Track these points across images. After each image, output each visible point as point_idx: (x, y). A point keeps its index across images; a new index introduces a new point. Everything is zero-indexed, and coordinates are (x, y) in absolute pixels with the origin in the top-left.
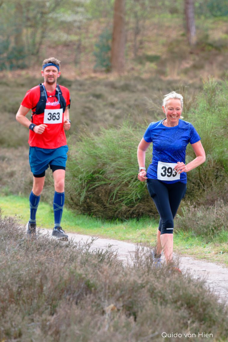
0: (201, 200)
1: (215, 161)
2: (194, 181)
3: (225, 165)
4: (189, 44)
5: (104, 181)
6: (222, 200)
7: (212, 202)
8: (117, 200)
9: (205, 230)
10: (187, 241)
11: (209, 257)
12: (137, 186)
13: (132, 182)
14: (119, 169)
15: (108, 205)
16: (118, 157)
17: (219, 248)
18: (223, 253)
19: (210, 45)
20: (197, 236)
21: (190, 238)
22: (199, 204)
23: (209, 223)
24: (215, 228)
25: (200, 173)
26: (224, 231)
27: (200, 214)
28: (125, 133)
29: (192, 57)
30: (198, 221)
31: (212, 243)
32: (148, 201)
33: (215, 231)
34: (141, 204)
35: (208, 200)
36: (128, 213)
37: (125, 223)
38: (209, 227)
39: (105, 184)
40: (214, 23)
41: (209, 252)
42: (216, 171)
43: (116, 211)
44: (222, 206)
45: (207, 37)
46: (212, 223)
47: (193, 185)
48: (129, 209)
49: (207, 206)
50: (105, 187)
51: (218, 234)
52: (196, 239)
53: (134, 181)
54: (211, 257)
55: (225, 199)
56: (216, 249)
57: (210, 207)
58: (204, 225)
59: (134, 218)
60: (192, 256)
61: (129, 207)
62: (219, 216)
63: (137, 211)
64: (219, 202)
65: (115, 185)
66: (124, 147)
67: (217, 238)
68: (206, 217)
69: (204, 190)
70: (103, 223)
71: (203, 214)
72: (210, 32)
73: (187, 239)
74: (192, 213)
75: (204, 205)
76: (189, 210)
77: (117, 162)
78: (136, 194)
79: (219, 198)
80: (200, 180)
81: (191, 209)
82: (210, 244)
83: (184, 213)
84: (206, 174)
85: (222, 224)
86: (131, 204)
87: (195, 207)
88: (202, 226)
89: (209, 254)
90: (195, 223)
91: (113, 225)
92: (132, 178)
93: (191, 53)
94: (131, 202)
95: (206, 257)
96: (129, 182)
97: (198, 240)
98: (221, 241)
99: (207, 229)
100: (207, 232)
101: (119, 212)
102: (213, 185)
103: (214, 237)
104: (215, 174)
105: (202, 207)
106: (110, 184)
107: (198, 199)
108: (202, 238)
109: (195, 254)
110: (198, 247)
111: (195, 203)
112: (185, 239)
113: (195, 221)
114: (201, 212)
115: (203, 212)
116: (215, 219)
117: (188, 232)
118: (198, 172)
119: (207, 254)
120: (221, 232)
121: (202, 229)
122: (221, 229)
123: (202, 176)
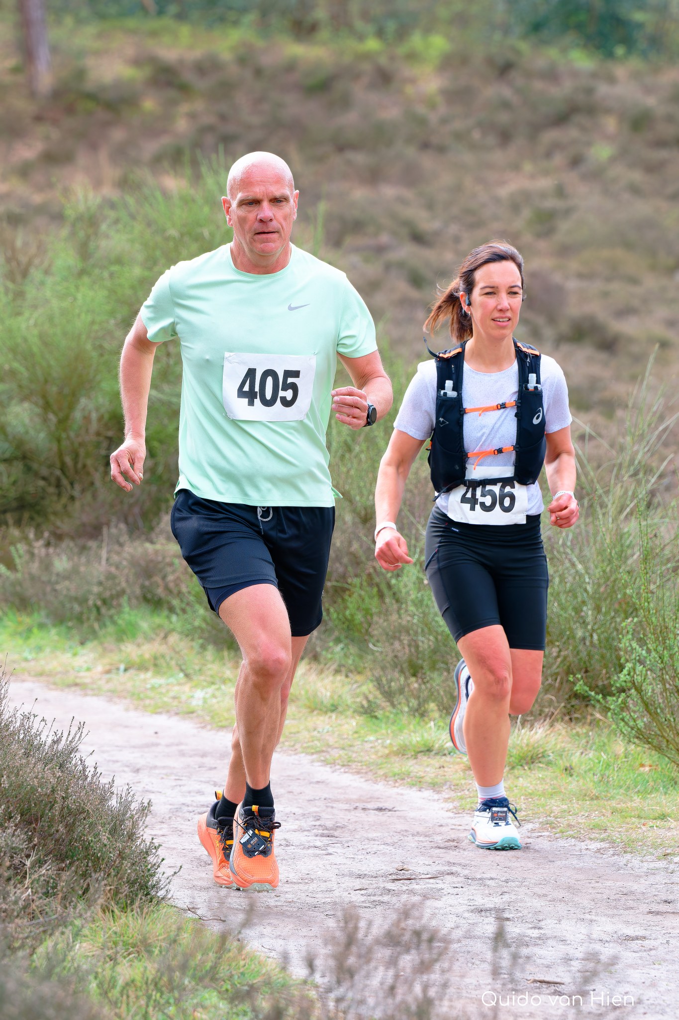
0: (65, 526)
1: (100, 419)
2: (44, 472)
4: (32, 95)
6: (122, 526)
7: (94, 531)
9: (77, 608)
10: (28, 638)
11: (87, 680)
17: (115, 657)
18: (126, 670)
19: (91, 97)
20: (54, 625)
21: (35, 630)
22: (59, 537)
23: (85, 588)
24: (104, 602)
25: (59, 452)
26: (127, 609)
27: (61, 564)
29: (42, 130)
30: (57, 583)
31: (95, 643)
33: (103, 610)
35: (84, 525)
38: (86, 600)
40: (100, 36)
44: (122, 540)
45: (80, 74)
47: (41, 483)
49: (81, 542)
51: (111, 617)
52: (54, 631)
54: (93, 683)
55: (130, 519)
56: (106, 660)
57: (89, 544)
58: (73, 593)
60: (42, 679)
62: (113, 569)
67: (111, 629)
68: (78, 572)
69: (72, 498)
71: (71, 563)
72: (90, 62)
73: (26, 634)
74: (41, 562)
75: (72, 538)
76: (32, 555)
79: (114, 519)
80: (62, 470)
81: (36, 551)
82: (90, 645)
83: (17, 561)
84: (77, 455)
85: (123, 592)
87: (48, 545)
88: (66, 596)
89: (88, 674)
90: (48, 589)
93: (39, 119)
95: (78, 681)
97: (58, 634)
98: (121, 637)
99: (80, 605)
100: (81, 613)
102: (98, 483)
103: (100, 628)
104: (103, 452)
105: (67, 543)
107: (59, 523)
108: (69, 628)
109: (50, 674)
110: (59, 653)
111: (46, 534)
112: (20, 634)
113: (49, 582)
114: (64, 558)
115: (69, 559)
116: (102, 578)
117: (30, 614)
118: (55, 447)
119: (82, 674)
120: (119, 612)
121: (68, 606)
122: (120, 605)
123: (68, 460)
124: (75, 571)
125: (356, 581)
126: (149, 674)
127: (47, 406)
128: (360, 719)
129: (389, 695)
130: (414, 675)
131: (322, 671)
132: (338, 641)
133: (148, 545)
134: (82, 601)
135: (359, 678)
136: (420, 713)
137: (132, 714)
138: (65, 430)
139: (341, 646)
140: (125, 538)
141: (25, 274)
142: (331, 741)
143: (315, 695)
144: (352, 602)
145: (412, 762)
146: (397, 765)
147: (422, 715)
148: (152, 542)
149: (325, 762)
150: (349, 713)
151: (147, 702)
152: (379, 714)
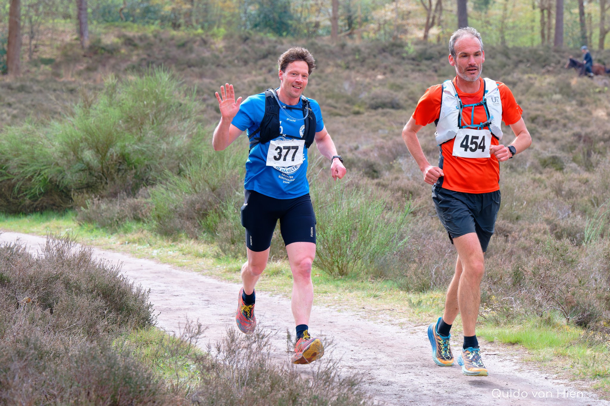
0: (104, 193)
1: (117, 155)
2: (96, 174)
3: (127, 159)
5: (8, 176)
6: (125, 193)
7: (115, 195)
8: (21, 195)
9: (109, 221)
10: (92, 232)
11: (114, 247)
12: (40, 181)
13: (35, 177)
14: (22, 164)
15: (11, 200)
16: (20, 153)
17: (124, 239)
18: (128, 243)
20: (101, 228)
21: (95, 230)
22: (102, 197)
23: (113, 215)
24: (120, 219)
25: (102, 167)
26: (128, 222)
27: (103, 206)
28: (27, 130)
29: (86, 60)
30: (102, 213)
31: (116, 234)
32: (51, 195)
33: (119, 222)
34: (44, 198)
35: (111, 193)
36: (31, 207)
37: (29, 217)
38: (113, 219)
39: (8, 180)
41: (115, 243)
42: (118, 165)
43: (19, 206)
44: (125, 198)
46: (116, 215)
47: (95, 178)
48: (32, 203)
49: (110, 199)
50: (8, 182)
51: (122, 225)
52: (101, 230)
53: (38, 176)
55: (127, 191)
56: (121, 240)
57: (113, 199)
58: (108, 216)
59: (38, 211)
61: (32, 201)
62: (123, 208)
63: (41, 205)
64: (122, 195)
65: (18, 180)
66: (27, 143)
67: (122, 229)
68: (110, 209)
69: (106, 183)
70: (7, 217)
73: (91, 231)
74: (97, 206)
75: (107, 197)
76: (93, 203)
77: (20, 158)
78: (39, 189)
79: (122, 191)
80: (103, 174)
81: (95, 202)
82: (115, 235)
83: (88, 205)
84: (108, 168)
85: (126, 216)
86: (34, 198)
87: (99, 200)
88: (106, 217)
90: (99, 215)
91: (16, 219)
92: (36, 173)
94: (34, 196)
95: (111, 247)
96: (32, 176)
97: (103, 231)
98: (126, 232)
99: (111, 221)
100: (111, 224)
101: (23, 206)
102: (116, 178)
103: (118, 228)
104: (117, 167)
105: (105, 199)
106: (13, 179)
107: (102, 192)
108: (107, 229)
109: (101, 245)
110: (103, 238)
111: (98, 196)
112: (89, 231)
113: (100, 213)
114: (105, 204)
115: (107, 205)
116: (119, 211)
117: (93, 224)
118: (100, 166)
119: (113, 245)
120: (125, 223)
121: (106, 221)
122: (125, 221)
123: (105, 170)
124: (109, 209)
125: (211, 211)
126: (137, 245)
127: (98, 151)
128: (215, 259)
129: (224, 251)
130: (233, 243)
131: (199, 243)
132: (204, 232)
133: (135, 199)
134: (112, 219)
135: (212, 245)
136: (236, 257)
137: (132, 258)
138: (104, 160)
139: (206, 234)
140: (125, 197)
141: (90, 106)
142: (204, 267)
143: (197, 251)
144: (209, 218)
145: (234, 274)
146: (229, 276)
147: (237, 258)
148: (137, 198)
149: (203, 275)
150: (210, 257)
151: (137, 254)
152: (221, 257)
